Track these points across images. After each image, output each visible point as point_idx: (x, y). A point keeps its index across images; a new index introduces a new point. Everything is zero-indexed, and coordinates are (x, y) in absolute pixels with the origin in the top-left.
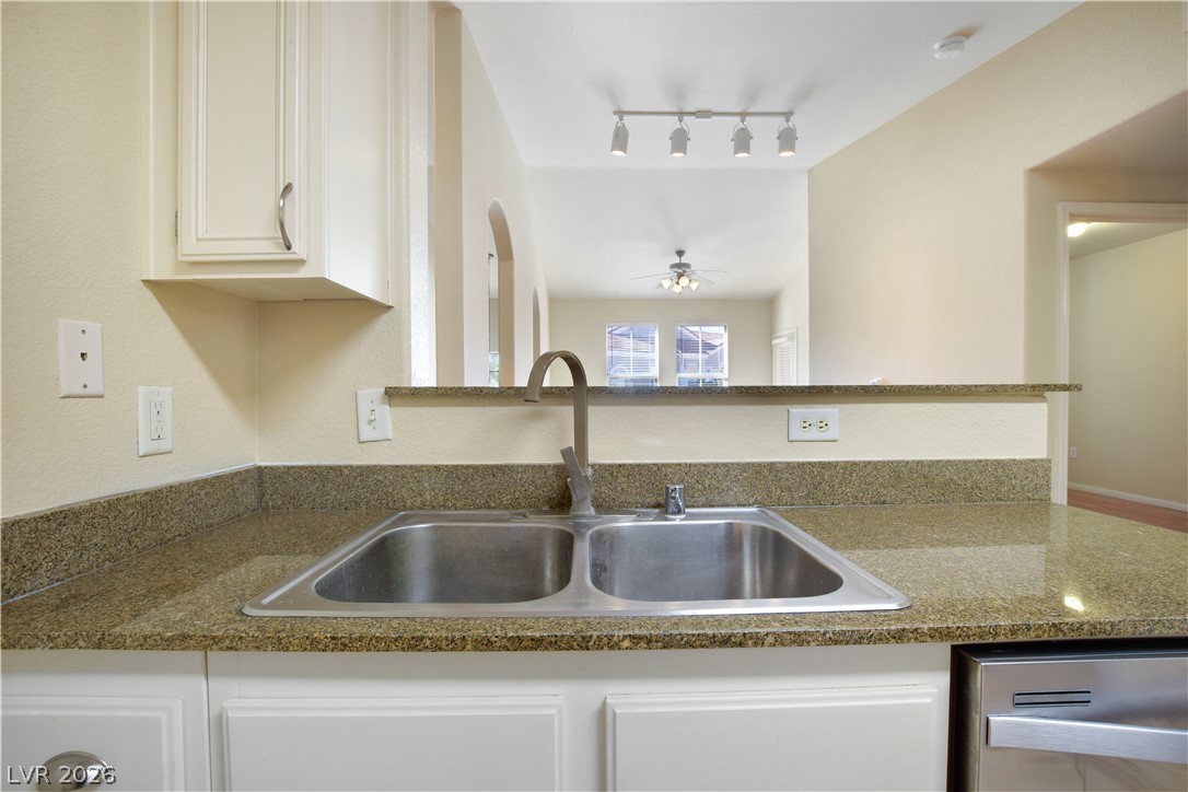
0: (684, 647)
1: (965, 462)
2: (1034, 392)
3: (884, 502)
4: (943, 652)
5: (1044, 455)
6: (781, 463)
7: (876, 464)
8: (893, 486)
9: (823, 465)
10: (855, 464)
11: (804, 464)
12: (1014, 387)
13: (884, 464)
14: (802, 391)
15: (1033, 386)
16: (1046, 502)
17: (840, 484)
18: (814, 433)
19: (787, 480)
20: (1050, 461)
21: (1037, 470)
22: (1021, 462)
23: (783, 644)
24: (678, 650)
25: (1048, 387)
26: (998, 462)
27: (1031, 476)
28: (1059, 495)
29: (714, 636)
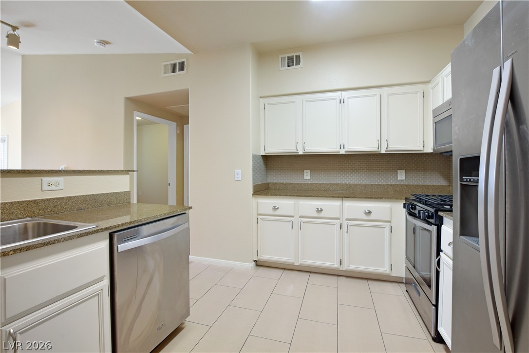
0: (34, 248)
1: (107, 194)
2: (126, 172)
3: (81, 209)
4: (106, 234)
5: (129, 190)
6: (39, 200)
7: (78, 196)
8: (84, 203)
9: (57, 199)
10: (70, 197)
11: (49, 199)
12: (120, 171)
13: (81, 196)
14: (49, 172)
15: (126, 171)
16: (129, 203)
17: (65, 205)
18: (53, 187)
19: (42, 206)
20: (130, 191)
21: (127, 194)
22: (123, 192)
23: (66, 240)
24: (32, 250)
25: (129, 171)
26: (117, 193)
27: (125, 196)
28: (134, 200)
29: (44, 243)
